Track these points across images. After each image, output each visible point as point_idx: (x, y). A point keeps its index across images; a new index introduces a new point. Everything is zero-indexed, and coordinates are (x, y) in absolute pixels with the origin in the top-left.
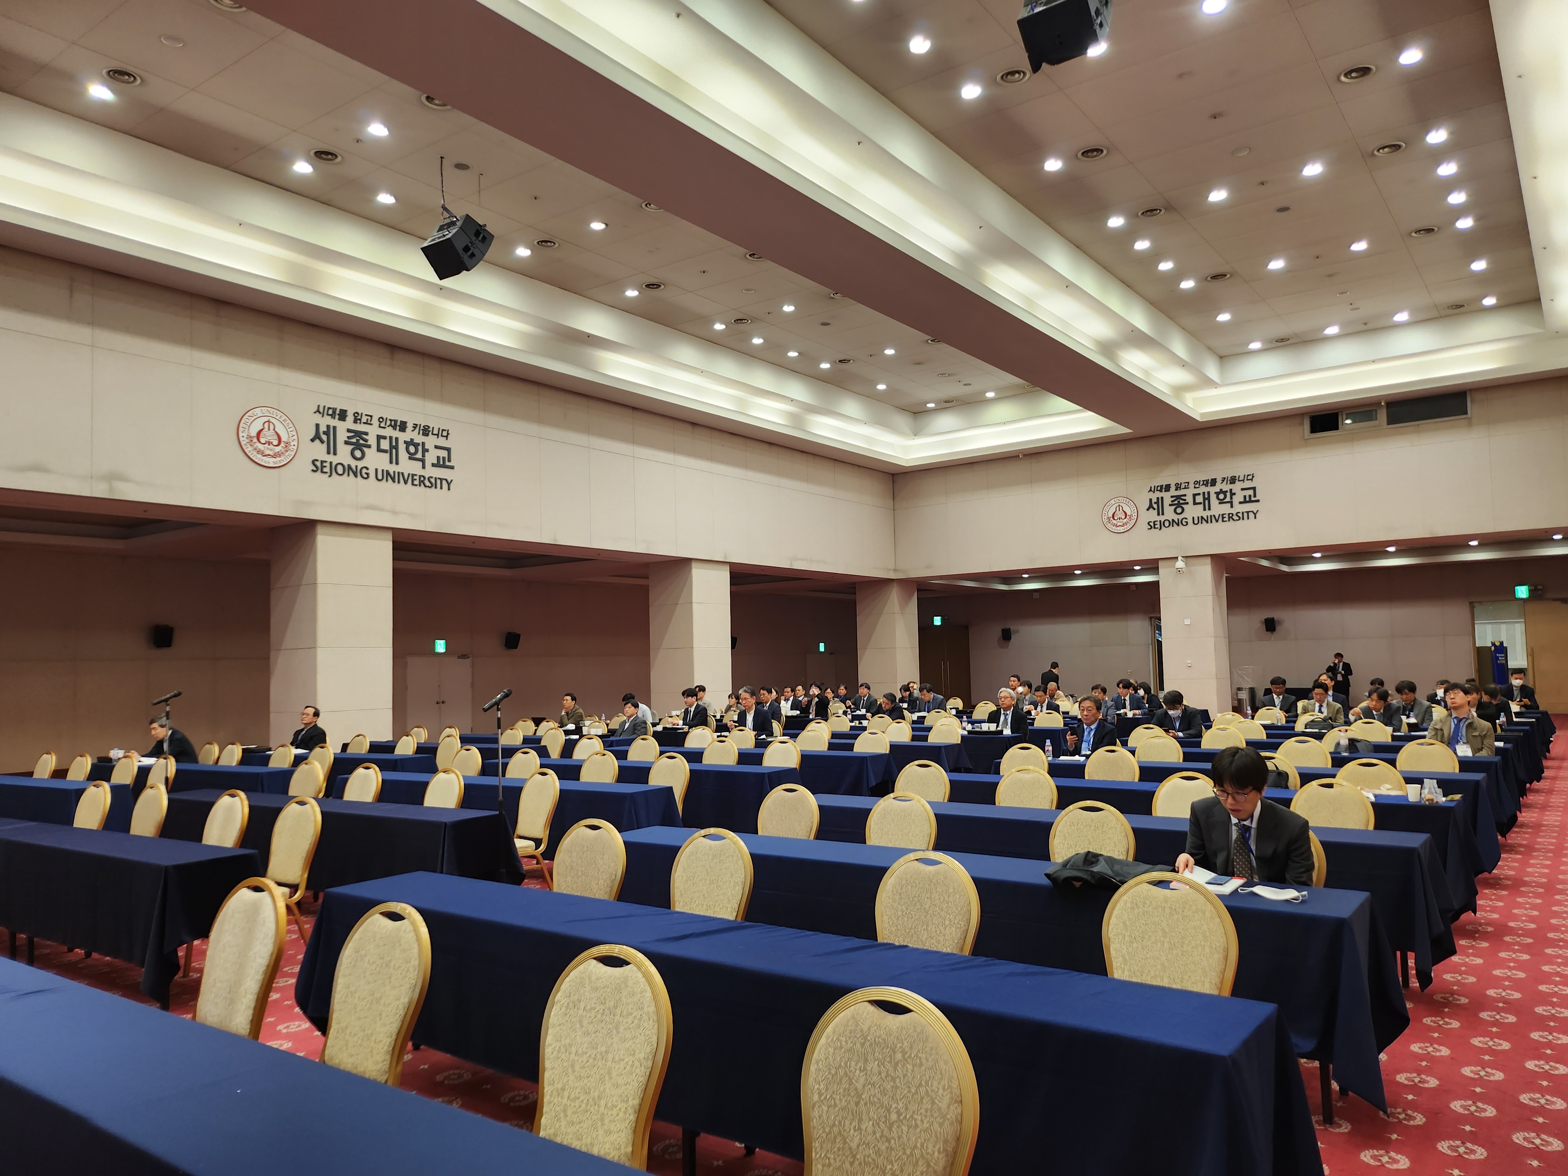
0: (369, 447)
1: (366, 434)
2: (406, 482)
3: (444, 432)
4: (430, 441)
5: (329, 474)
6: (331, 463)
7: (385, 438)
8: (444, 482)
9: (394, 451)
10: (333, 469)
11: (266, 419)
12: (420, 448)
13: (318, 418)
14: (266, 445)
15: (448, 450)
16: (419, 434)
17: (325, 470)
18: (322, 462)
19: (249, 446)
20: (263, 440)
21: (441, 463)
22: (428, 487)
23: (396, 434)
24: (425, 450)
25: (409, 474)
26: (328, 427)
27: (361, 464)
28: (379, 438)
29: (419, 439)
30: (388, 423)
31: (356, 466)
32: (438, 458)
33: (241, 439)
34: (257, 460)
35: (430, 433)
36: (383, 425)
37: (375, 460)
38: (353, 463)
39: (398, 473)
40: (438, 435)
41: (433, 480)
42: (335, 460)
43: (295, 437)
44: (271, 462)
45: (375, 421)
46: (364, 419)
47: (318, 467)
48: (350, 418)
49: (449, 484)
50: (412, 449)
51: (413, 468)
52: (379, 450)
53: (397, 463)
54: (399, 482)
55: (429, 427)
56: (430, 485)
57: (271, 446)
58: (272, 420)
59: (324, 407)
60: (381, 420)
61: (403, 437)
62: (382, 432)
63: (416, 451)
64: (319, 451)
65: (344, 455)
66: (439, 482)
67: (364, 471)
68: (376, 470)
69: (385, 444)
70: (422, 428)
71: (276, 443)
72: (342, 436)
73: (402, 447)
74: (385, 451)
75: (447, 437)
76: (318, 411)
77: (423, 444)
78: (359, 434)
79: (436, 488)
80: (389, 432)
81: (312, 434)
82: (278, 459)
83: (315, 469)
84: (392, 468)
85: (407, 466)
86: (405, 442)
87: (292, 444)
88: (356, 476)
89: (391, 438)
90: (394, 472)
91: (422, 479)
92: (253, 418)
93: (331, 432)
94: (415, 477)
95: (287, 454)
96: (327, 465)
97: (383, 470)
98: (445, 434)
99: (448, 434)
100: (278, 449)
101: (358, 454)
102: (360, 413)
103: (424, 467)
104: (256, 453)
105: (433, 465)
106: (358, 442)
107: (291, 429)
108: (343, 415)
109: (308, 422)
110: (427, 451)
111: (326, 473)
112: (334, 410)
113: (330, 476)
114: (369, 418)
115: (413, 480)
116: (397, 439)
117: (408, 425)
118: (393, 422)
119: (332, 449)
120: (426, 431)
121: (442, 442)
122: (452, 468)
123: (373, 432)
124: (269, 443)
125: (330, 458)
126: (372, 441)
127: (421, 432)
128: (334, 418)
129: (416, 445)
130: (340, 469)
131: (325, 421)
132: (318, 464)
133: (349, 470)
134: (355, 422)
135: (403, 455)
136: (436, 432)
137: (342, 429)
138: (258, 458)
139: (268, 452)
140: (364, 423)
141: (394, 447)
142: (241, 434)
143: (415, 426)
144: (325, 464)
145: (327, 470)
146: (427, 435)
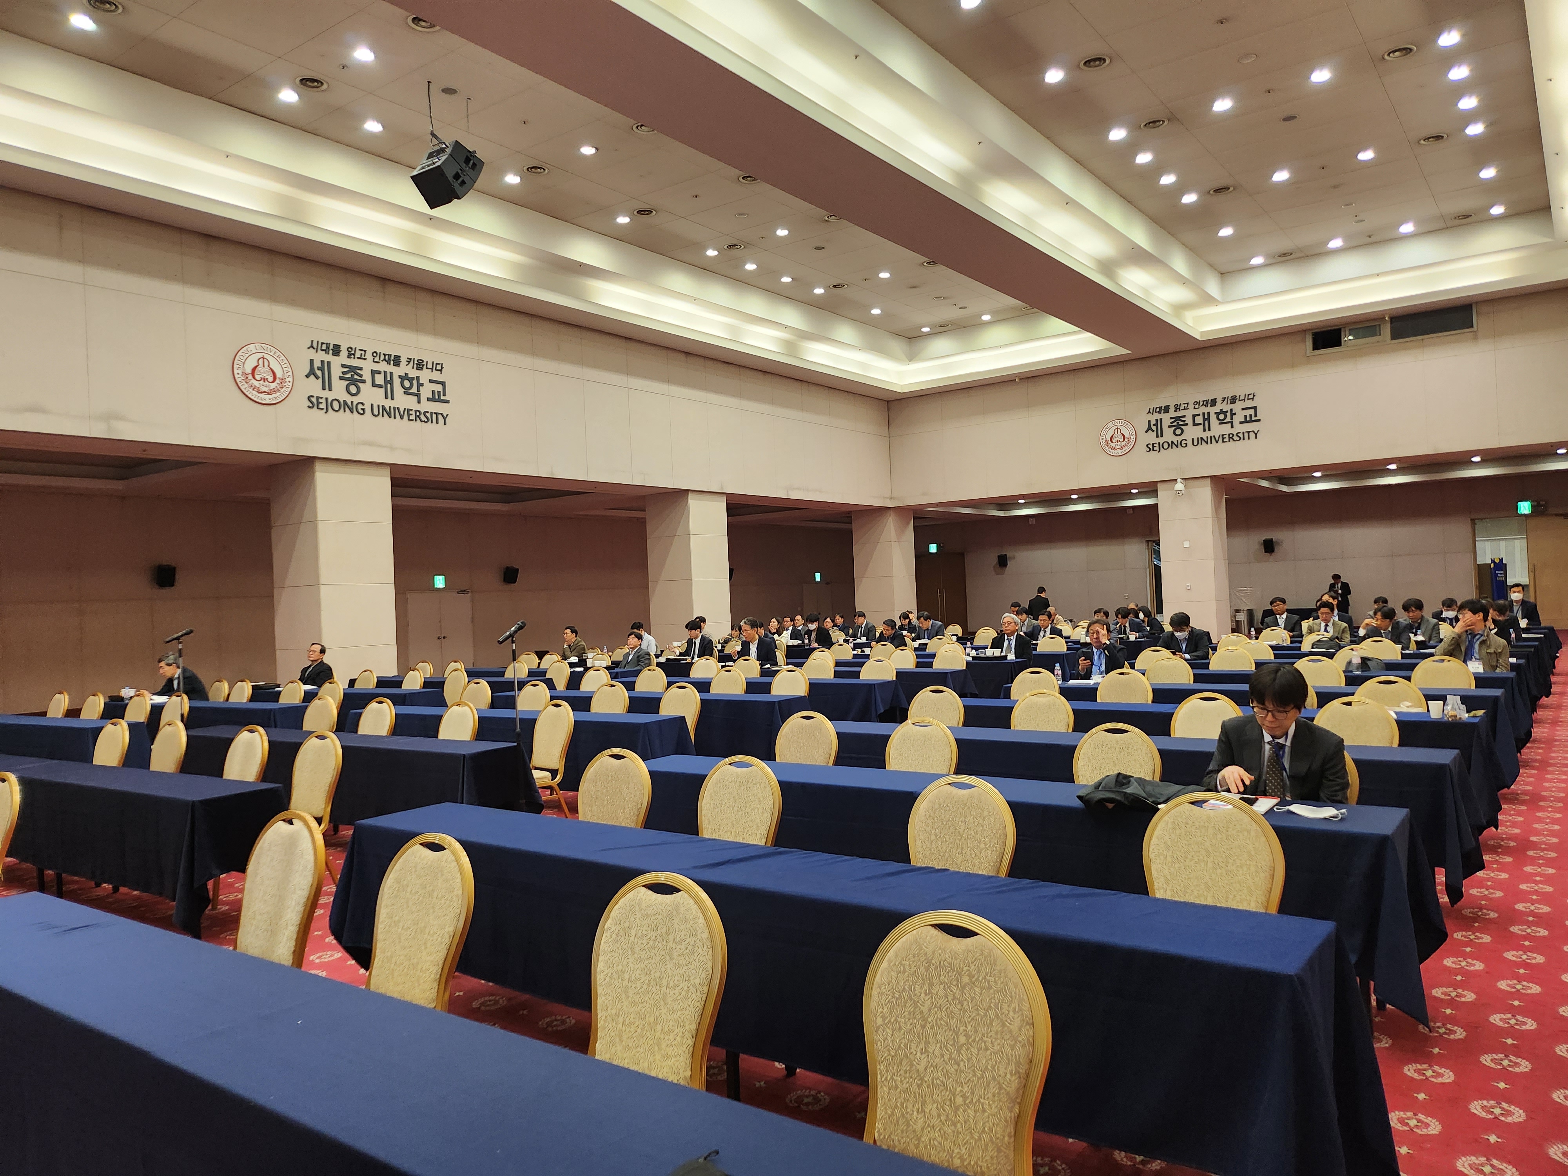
0: (364, 382)
1: (361, 369)
2: (402, 417)
3: (438, 366)
4: (425, 375)
5: (325, 410)
6: (327, 399)
7: (379, 372)
8: (440, 416)
9: (389, 385)
10: (329, 405)
11: (260, 355)
12: (415, 382)
13: (312, 354)
14: (262, 382)
15: (443, 384)
16: (413, 368)
17: (321, 406)
18: (318, 398)
19: (244, 383)
20: (258, 377)
21: (437, 397)
22: (424, 421)
23: (390, 368)
24: (420, 385)
25: (405, 409)
26: (322, 362)
27: (356, 400)
28: (374, 373)
29: (413, 373)
30: (382, 357)
31: (352, 402)
32: (433, 392)
33: (237, 376)
34: (252, 398)
35: (425, 367)
36: (376, 359)
37: (370, 395)
38: (349, 399)
39: (394, 408)
40: (432, 369)
41: (428, 415)
42: (331, 396)
43: (290, 373)
44: (267, 398)
45: (369, 356)
46: (358, 354)
47: (314, 403)
48: (344, 353)
49: (445, 419)
50: (407, 384)
51: (409, 402)
52: (374, 385)
53: (392, 398)
54: (395, 418)
55: (423, 361)
56: (426, 420)
57: (267, 383)
58: (266, 356)
59: (318, 342)
60: (375, 354)
61: (398, 371)
62: (376, 367)
63: (411, 386)
64: (314, 387)
65: (339, 391)
66: (434, 416)
67: (360, 406)
68: (372, 405)
69: (380, 380)
70: (416, 362)
71: (271, 379)
72: (337, 371)
73: (397, 382)
74: (380, 386)
75: (441, 371)
76: (312, 346)
77: (418, 378)
78: (353, 369)
79: (432, 422)
80: (383, 367)
81: (307, 371)
82: (274, 396)
83: (311, 405)
84: (388, 404)
85: (403, 401)
86: (400, 377)
87: (287, 380)
88: (352, 412)
89: (385, 372)
90: (390, 407)
91: (418, 414)
92: (247, 355)
93: (325, 367)
94: (411, 412)
95: (282, 391)
96: (323, 401)
97: (378, 406)
98: (439, 367)
99: (442, 368)
100: (273, 385)
101: (353, 389)
102: (354, 348)
103: (419, 402)
104: (251, 390)
105: (428, 400)
106: (353, 377)
107: (285, 366)
108: (336, 350)
109: (303, 357)
110: (422, 385)
111: (322, 409)
112: (328, 345)
113: (326, 413)
114: (363, 353)
115: (409, 415)
116: (391, 373)
117: (402, 359)
118: (387, 357)
119: (327, 385)
120: (420, 365)
121: (436, 376)
122: (447, 402)
123: (367, 366)
124: (265, 380)
125: (326, 394)
126: (367, 376)
127: (415, 366)
128: (328, 354)
129: (411, 380)
130: (336, 405)
131: (320, 357)
132: (314, 400)
133: (345, 406)
134: (349, 357)
135: (398, 390)
136: (430, 366)
137: (337, 364)
138: (254, 395)
139: (264, 389)
140: (358, 358)
141: (389, 381)
142: (236, 371)
143: (409, 360)
144: (320, 400)
145: (323, 406)
146: (422, 369)
